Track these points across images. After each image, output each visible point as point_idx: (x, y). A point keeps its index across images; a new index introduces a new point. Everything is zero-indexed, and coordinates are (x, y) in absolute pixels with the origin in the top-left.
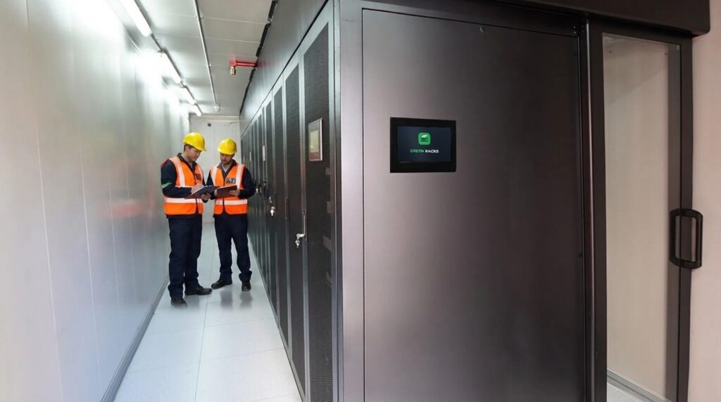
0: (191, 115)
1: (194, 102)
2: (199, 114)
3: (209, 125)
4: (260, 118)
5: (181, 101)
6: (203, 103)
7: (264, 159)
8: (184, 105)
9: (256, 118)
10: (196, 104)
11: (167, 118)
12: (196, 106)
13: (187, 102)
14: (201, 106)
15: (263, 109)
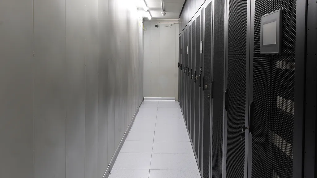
0: (145, 20)
1: (146, 9)
2: (150, 18)
3: (157, 26)
4: (198, 19)
5: (138, 9)
6: (153, 9)
7: (201, 52)
8: (141, 11)
9: (195, 19)
10: (148, 11)
11: (128, 22)
12: (148, 12)
13: (143, 9)
14: (152, 12)
15: (202, 11)
